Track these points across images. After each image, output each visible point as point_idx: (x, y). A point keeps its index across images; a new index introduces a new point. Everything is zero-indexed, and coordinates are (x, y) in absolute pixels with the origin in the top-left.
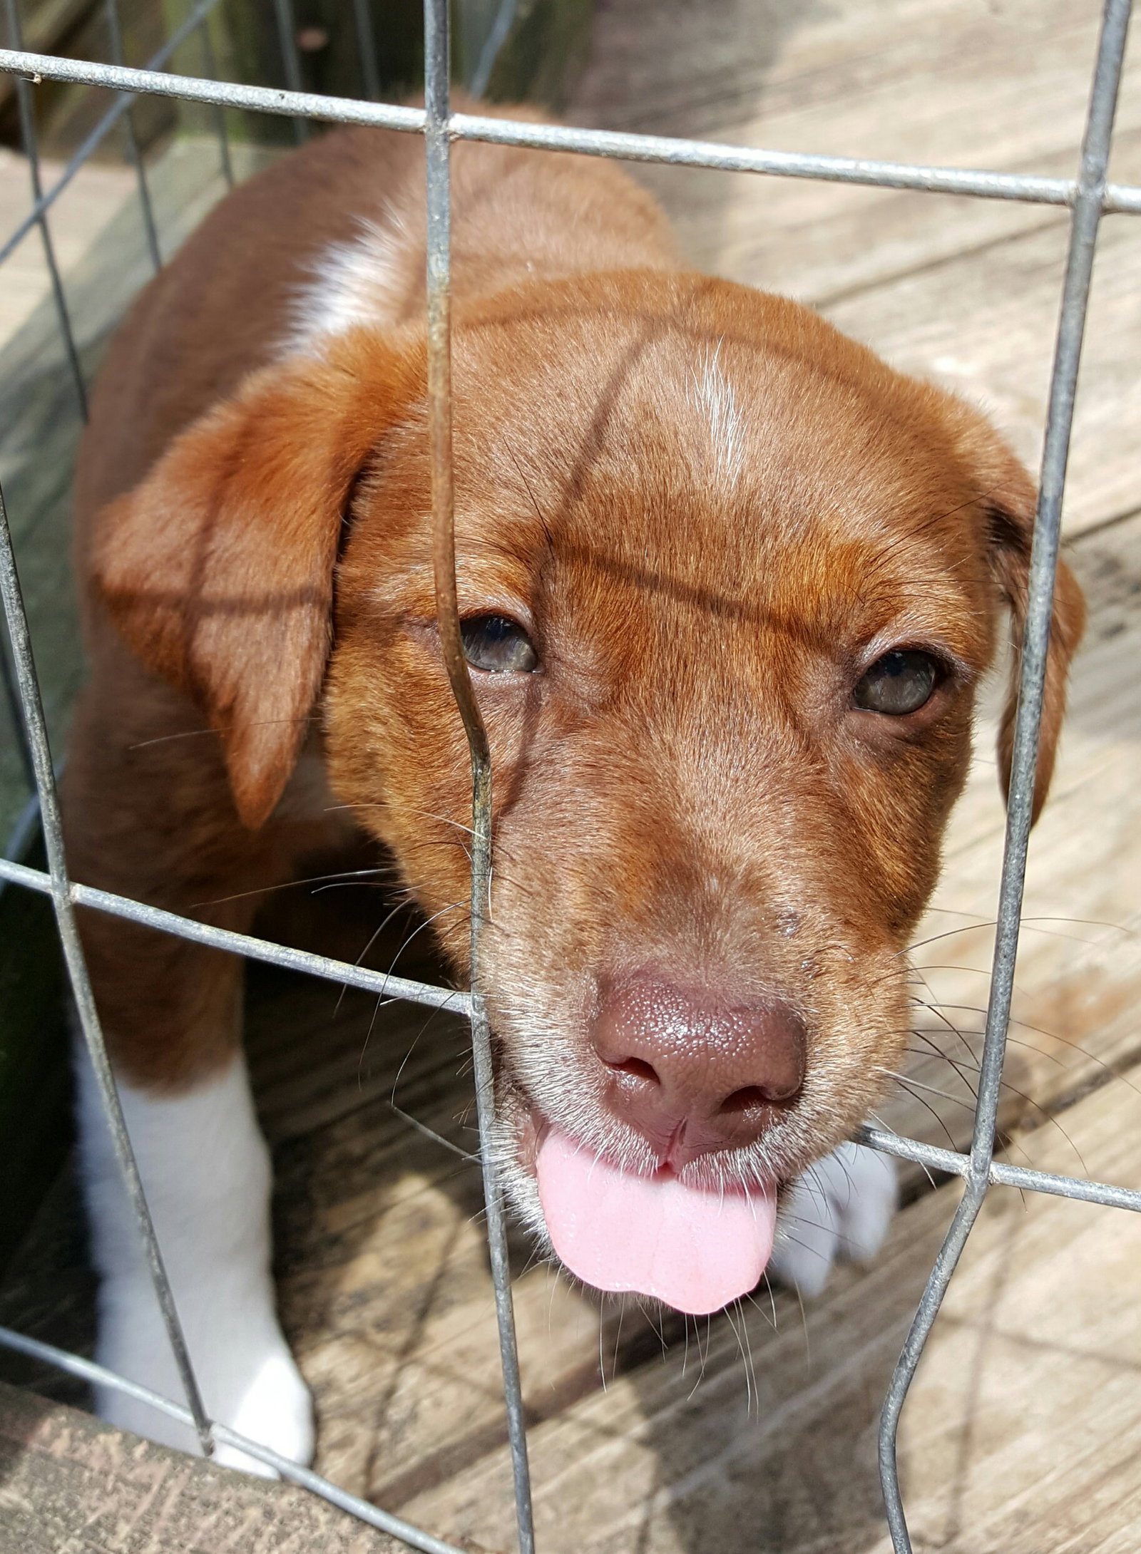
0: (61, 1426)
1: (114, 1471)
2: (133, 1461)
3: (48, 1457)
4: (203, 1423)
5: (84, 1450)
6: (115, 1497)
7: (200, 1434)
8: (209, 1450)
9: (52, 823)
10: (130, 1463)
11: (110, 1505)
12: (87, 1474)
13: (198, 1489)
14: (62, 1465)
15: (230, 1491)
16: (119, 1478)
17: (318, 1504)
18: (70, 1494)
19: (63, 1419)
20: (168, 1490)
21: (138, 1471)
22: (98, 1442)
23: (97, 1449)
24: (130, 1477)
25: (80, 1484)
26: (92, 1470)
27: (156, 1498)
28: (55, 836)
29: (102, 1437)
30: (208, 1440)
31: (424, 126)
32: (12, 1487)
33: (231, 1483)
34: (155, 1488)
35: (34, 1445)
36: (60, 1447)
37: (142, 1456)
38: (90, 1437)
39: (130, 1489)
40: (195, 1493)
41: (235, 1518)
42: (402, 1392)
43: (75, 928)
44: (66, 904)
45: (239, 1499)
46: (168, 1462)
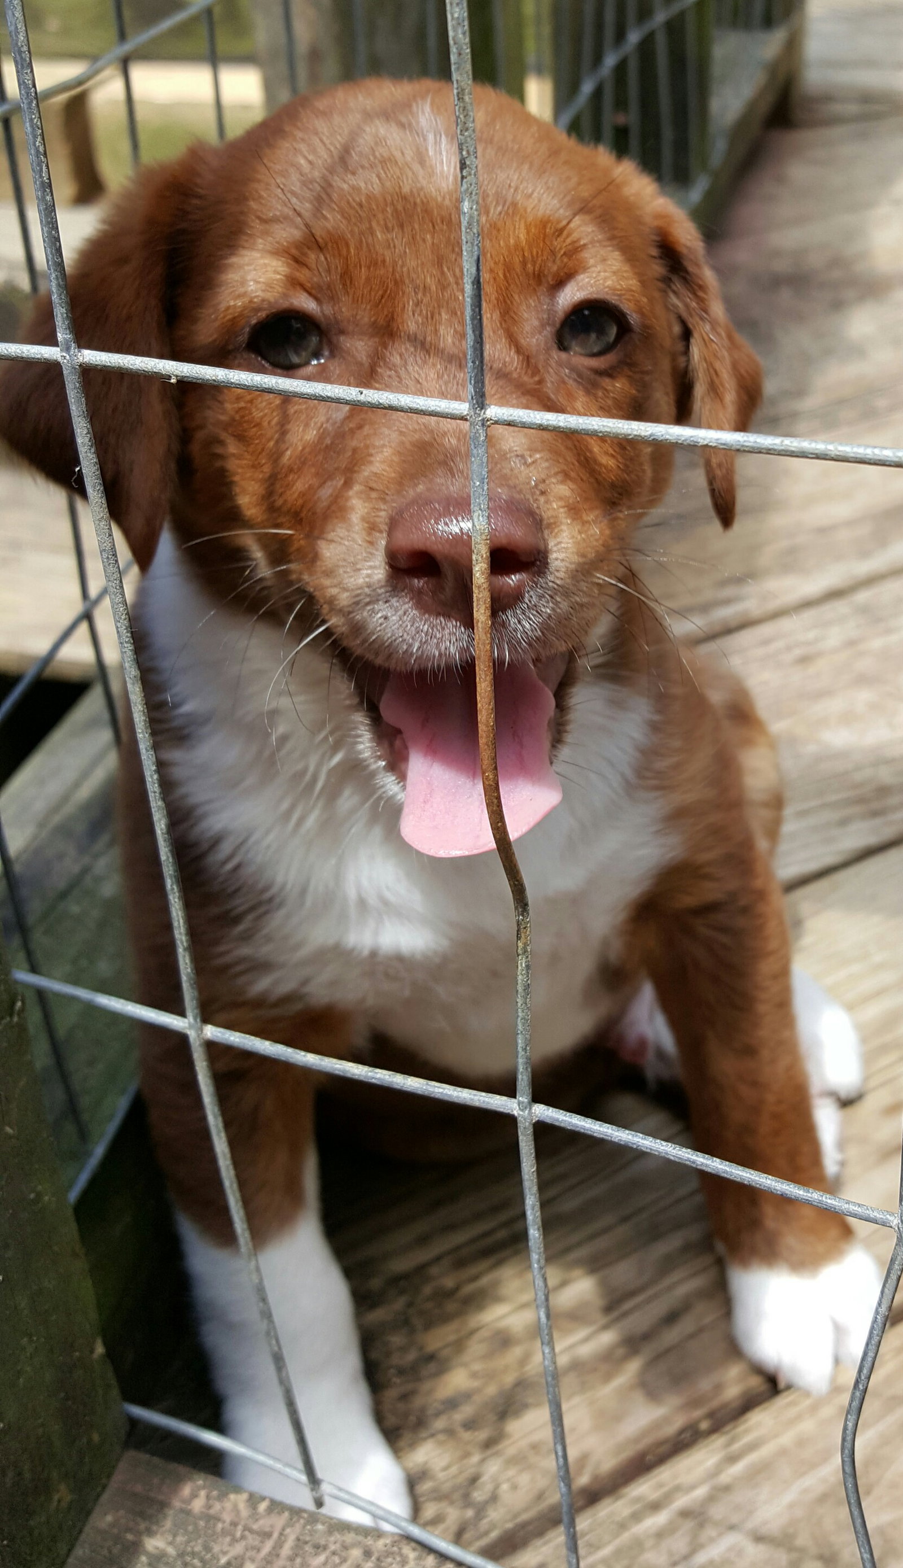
0: (199, 1488)
1: (243, 1523)
2: (258, 1514)
3: (188, 1513)
4: (314, 1481)
5: (217, 1506)
6: (243, 1543)
7: (312, 1490)
8: (319, 1503)
9: (188, 975)
10: (255, 1516)
11: (238, 1549)
12: (220, 1526)
13: (311, 1535)
14: (200, 1519)
15: (337, 1536)
16: (246, 1528)
17: (408, 1544)
18: (205, 1541)
19: (200, 1482)
20: (286, 1536)
21: (261, 1522)
22: (229, 1500)
23: (228, 1505)
24: (255, 1527)
25: (214, 1533)
26: (224, 1522)
27: (276, 1543)
28: (191, 985)
29: (232, 1496)
30: (318, 1495)
31: (468, 414)
32: (158, 1536)
33: (338, 1530)
34: (275, 1535)
35: (177, 1504)
36: (198, 1505)
37: (266, 1510)
38: (222, 1496)
39: (255, 1536)
40: (308, 1538)
41: (340, 1556)
42: (485, 1478)
43: (206, 1060)
44: (199, 1040)
45: (344, 1541)
46: (286, 1514)
